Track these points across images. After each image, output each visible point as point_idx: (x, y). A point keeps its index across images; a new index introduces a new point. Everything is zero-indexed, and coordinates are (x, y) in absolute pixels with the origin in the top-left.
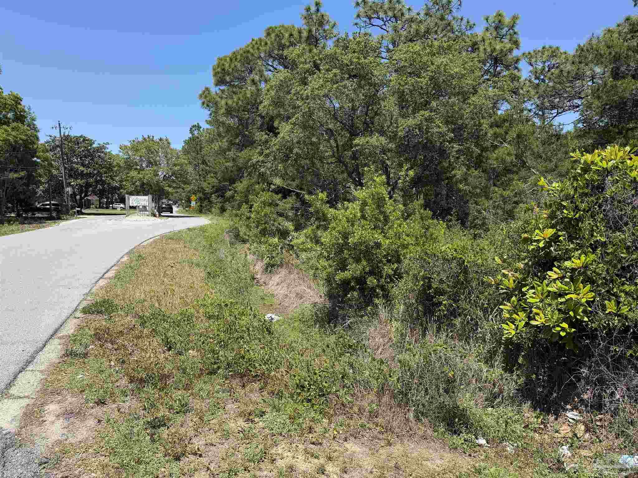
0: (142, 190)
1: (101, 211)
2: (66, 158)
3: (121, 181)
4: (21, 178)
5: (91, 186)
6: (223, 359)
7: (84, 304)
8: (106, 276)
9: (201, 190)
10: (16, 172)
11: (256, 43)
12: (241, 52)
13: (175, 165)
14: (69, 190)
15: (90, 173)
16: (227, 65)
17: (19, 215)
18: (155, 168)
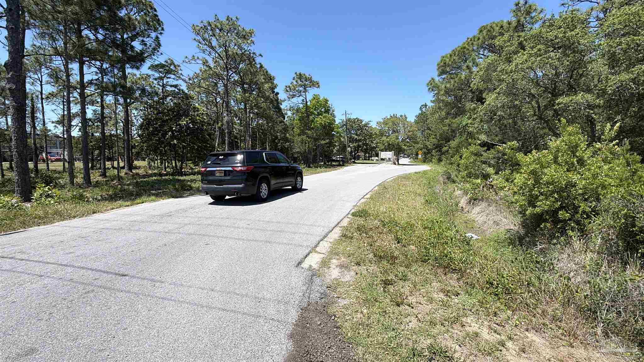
0: (388, 148)
1: (365, 161)
2: (348, 131)
3: (377, 143)
4: (326, 144)
5: (360, 147)
6: (432, 254)
7: (353, 211)
8: (365, 197)
9: (426, 147)
10: (324, 140)
11: (471, 40)
12: (458, 49)
13: (409, 131)
14: (349, 149)
15: (360, 139)
16: (448, 60)
17: (325, 163)
18: (397, 134)
